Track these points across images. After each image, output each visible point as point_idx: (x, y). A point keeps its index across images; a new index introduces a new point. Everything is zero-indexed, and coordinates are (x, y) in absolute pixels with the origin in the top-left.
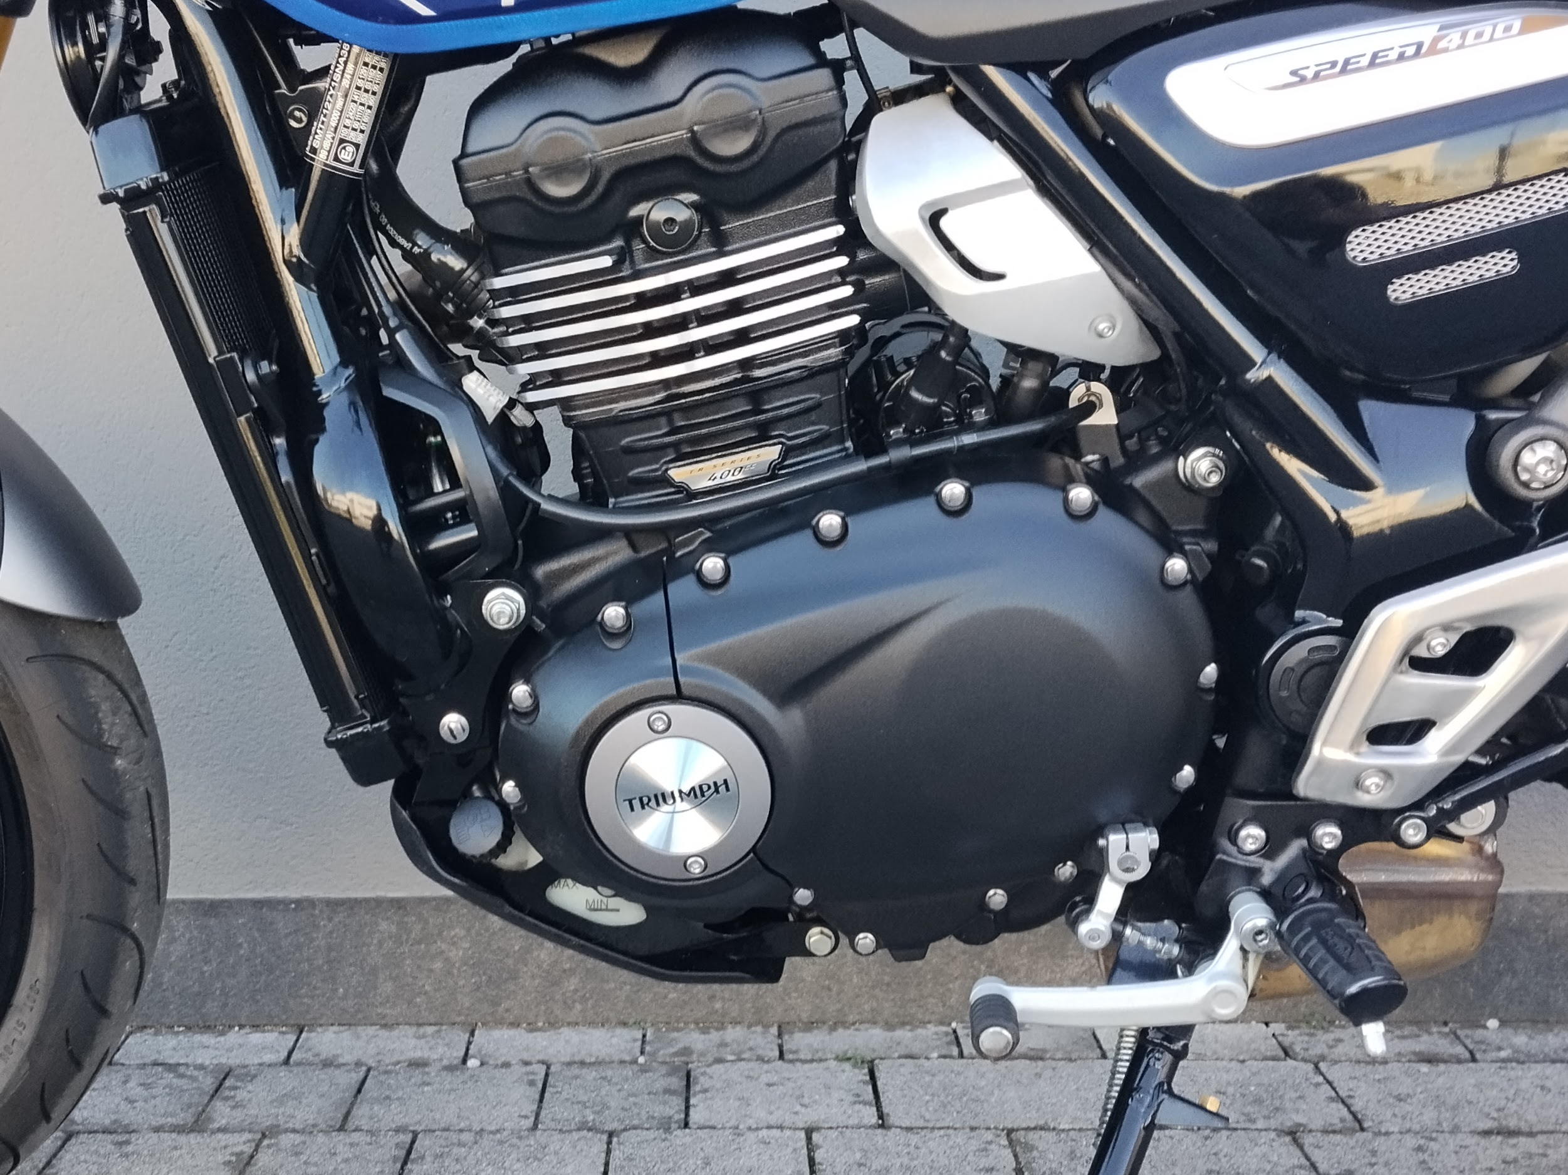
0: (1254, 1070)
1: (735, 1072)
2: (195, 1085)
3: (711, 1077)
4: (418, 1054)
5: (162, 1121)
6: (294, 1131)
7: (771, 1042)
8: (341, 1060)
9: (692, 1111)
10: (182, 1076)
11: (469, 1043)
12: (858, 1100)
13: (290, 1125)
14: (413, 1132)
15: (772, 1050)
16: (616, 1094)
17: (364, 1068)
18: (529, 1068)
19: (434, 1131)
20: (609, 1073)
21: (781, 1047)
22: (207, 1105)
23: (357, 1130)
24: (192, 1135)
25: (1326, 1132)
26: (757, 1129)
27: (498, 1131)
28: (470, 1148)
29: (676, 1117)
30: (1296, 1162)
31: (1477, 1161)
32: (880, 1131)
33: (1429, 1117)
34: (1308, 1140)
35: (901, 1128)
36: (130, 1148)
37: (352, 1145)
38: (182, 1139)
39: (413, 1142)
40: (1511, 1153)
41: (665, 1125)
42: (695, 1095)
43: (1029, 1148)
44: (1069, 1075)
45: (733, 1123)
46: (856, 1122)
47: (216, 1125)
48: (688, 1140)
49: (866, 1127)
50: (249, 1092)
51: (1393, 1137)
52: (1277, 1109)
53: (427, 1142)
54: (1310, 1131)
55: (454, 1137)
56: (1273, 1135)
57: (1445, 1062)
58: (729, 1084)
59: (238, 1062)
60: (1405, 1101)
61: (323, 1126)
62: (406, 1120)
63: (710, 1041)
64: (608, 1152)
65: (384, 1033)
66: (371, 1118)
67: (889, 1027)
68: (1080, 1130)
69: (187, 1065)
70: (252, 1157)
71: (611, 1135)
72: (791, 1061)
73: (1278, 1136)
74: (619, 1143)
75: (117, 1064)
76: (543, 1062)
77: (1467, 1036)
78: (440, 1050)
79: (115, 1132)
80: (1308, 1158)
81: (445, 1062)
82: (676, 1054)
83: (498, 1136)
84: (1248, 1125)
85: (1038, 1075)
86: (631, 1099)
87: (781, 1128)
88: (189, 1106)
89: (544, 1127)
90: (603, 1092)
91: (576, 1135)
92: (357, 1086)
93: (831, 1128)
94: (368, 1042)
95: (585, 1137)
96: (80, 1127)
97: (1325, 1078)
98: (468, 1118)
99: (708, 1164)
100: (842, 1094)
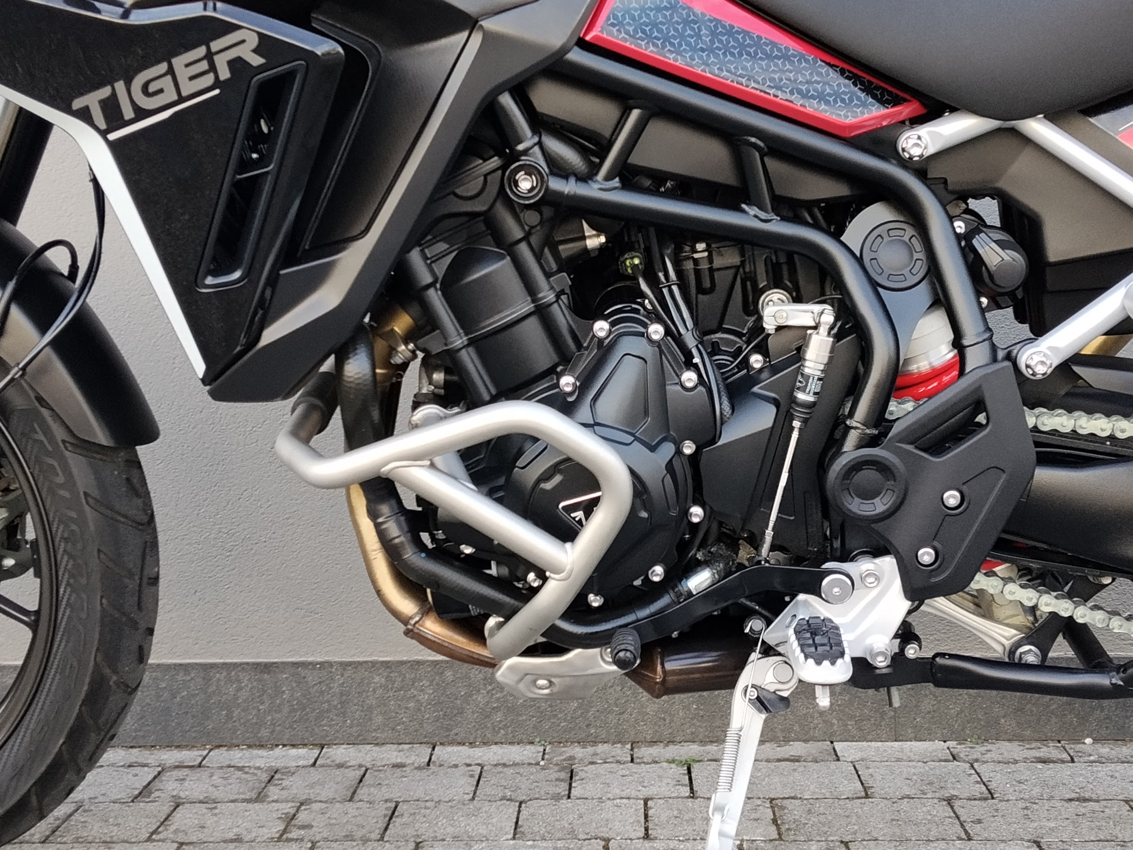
0: (932, 767)
1: (602, 769)
2: (255, 778)
3: (587, 772)
4: (399, 760)
5: (237, 797)
6: (321, 801)
7: (626, 753)
8: (349, 764)
9: (573, 790)
10: (247, 773)
11: (431, 755)
12: (679, 783)
13: (318, 799)
14: (396, 802)
15: (626, 757)
16: (525, 781)
17: (364, 769)
18: (470, 768)
19: (409, 801)
20: (522, 770)
21: (632, 756)
22: (264, 788)
23: (361, 801)
24: (256, 804)
25: (969, 799)
26: (613, 799)
27: (450, 801)
28: (433, 810)
29: (563, 793)
30: (947, 815)
31: (1060, 815)
32: (691, 800)
33: (1036, 791)
34: (957, 804)
35: (704, 798)
36: (217, 811)
37: (358, 808)
38: (250, 806)
39: (396, 807)
40: (1083, 810)
41: (557, 798)
42: (575, 782)
43: (783, 808)
44: (814, 770)
45: (599, 796)
46: (676, 795)
47: (271, 799)
48: (570, 805)
49: (682, 798)
50: (291, 781)
51: (1010, 802)
52: (942, 788)
53: (405, 807)
54: (960, 799)
55: (422, 805)
56: (936, 801)
57: (1054, 762)
58: (597, 776)
59: (282, 765)
60: (1023, 783)
61: (339, 799)
62: (391, 796)
63: (587, 752)
64: (519, 812)
65: (377, 748)
66: (369, 795)
67: (703, 743)
68: (817, 799)
69: (249, 767)
70: (294, 815)
71: (521, 803)
72: (639, 763)
73: (939, 801)
74: (526, 807)
75: (204, 767)
76: (479, 765)
77: (1071, 748)
78: (413, 758)
79: (207, 803)
80: (955, 812)
81: (416, 765)
82: (565, 760)
83: (450, 804)
84: (922, 796)
85: (795, 770)
86: (535, 784)
87: (629, 798)
88: (253, 789)
89: (479, 799)
90: (517, 781)
91: (499, 803)
92: (360, 777)
93: (660, 798)
94: (366, 754)
95: (504, 804)
96: (184, 800)
97: (976, 771)
98: (430, 795)
99: (582, 817)
100: (669, 781)
